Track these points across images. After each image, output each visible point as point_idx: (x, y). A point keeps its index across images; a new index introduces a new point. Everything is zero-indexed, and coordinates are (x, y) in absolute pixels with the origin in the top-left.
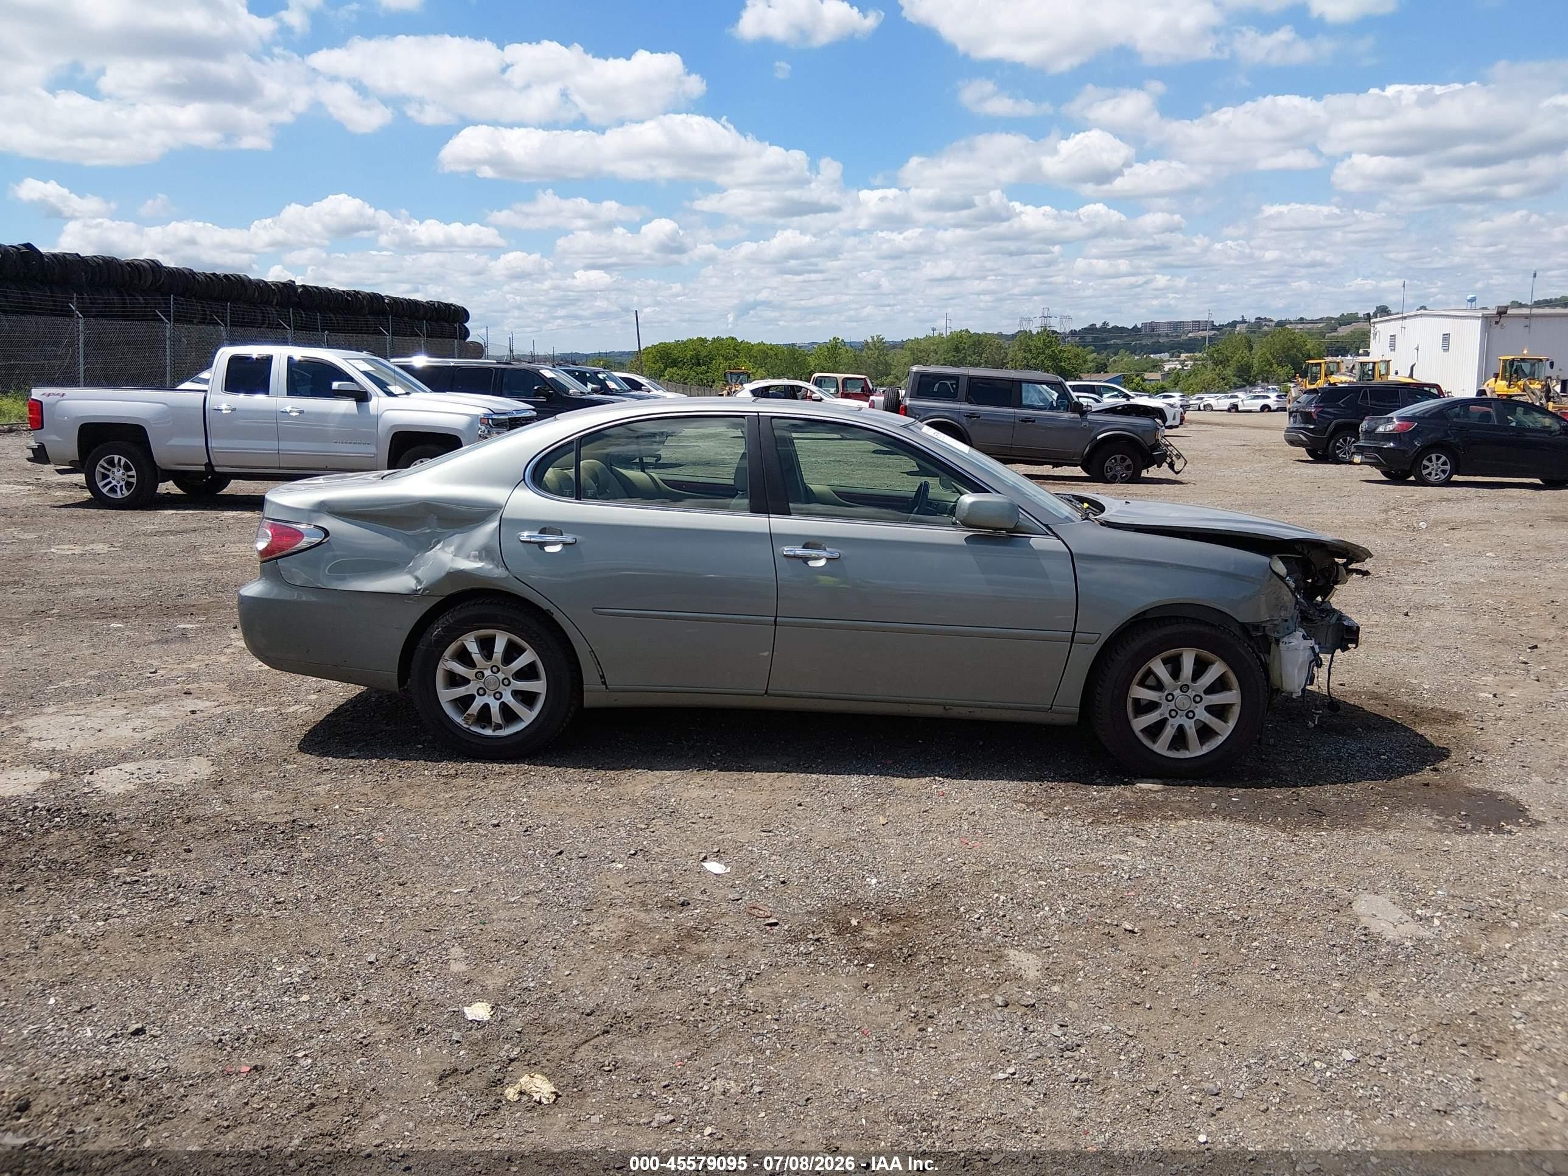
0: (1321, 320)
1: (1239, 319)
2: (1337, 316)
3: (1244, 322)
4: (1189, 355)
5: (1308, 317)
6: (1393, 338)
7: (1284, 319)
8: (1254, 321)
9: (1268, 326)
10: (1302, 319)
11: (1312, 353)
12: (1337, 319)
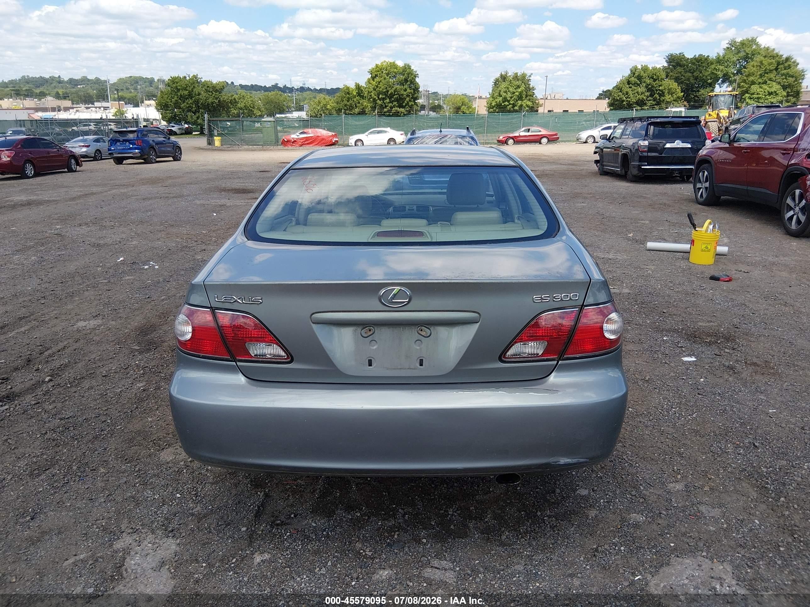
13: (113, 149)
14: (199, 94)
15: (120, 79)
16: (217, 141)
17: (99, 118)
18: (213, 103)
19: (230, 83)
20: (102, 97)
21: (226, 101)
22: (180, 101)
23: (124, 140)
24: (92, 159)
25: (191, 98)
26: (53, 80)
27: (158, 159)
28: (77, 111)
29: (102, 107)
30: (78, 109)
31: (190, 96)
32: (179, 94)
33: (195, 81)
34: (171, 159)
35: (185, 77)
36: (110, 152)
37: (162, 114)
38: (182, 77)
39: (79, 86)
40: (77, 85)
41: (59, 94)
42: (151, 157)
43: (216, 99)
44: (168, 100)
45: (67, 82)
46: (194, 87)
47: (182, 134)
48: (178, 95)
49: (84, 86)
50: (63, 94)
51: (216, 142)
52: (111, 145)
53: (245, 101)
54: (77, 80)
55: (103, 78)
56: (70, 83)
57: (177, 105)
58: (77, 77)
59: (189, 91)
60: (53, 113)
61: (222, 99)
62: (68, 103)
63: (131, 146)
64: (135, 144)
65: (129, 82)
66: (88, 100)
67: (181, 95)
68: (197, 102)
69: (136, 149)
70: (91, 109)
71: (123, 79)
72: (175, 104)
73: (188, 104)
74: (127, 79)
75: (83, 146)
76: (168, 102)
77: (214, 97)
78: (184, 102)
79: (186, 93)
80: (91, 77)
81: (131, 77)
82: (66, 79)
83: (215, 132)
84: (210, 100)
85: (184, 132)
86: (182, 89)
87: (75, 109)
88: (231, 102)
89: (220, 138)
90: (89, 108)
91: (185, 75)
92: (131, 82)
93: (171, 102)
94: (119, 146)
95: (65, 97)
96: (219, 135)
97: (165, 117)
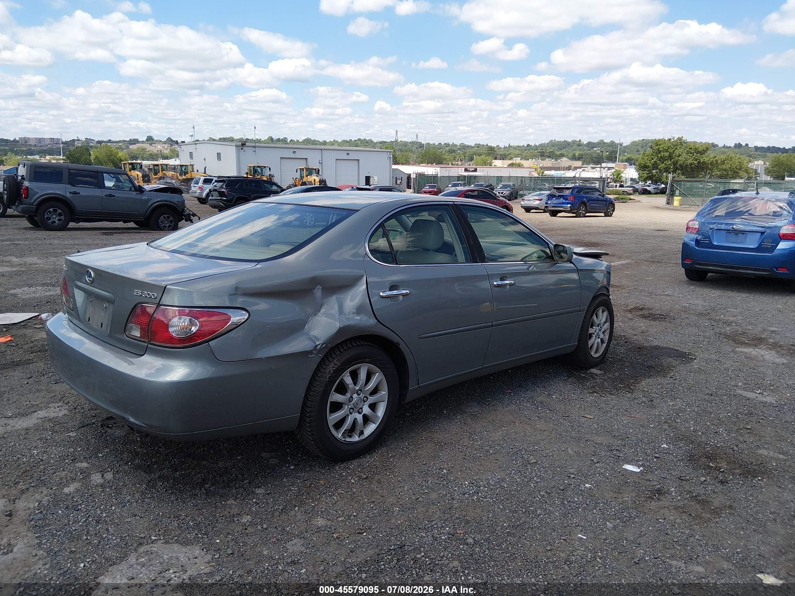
0: (120, 142)
1: (76, 139)
2: (128, 140)
3: (79, 140)
4: (52, 157)
5: (113, 139)
6: (191, 154)
7: (100, 140)
8: (84, 140)
9: (92, 143)
10: (110, 140)
11: (122, 158)
12: (128, 141)
13: (549, 202)
14: (679, 156)
15: (633, 142)
16: (677, 201)
17: (573, 176)
18: (692, 163)
19: (744, 145)
20: (612, 158)
21: (706, 162)
22: (659, 162)
23: (559, 196)
24: (542, 211)
25: (671, 160)
26: (574, 143)
27: (587, 214)
28: (583, 170)
29: (607, 167)
30: (585, 168)
31: (670, 157)
32: (660, 156)
33: (681, 142)
34: (603, 214)
35: (670, 140)
36: (547, 205)
37: (639, 174)
38: (666, 139)
39: (595, 149)
40: (593, 147)
41: (575, 156)
42: (580, 211)
43: (696, 160)
44: (648, 162)
45: (585, 145)
46: (676, 149)
47: (656, 193)
48: (658, 157)
49: (599, 148)
50: (579, 156)
51: (675, 201)
52: (548, 200)
53: (731, 163)
54: (594, 143)
55: (617, 142)
56: (588, 145)
57: (655, 166)
58: (595, 141)
59: (670, 152)
60: (563, 172)
61: (702, 161)
62: (579, 163)
63: (564, 201)
64: (568, 200)
65: (641, 145)
66: (597, 161)
67: (661, 157)
68: (675, 164)
69: (568, 203)
70: (596, 169)
71: (636, 142)
72: (653, 165)
73: (666, 165)
74: (640, 142)
75: (537, 199)
76: (647, 163)
77: (694, 158)
78: (663, 163)
79: (667, 154)
80: (607, 141)
81: (643, 140)
82: (585, 142)
83: (677, 192)
84: (689, 162)
85: (659, 191)
86: (663, 151)
87: (582, 169)
88: (711, 164)
89: (681, 198)
90: (595, 168)
91: (670, 137)
92: (643, 145)
93: (650, 163)
94: (555, 201)
95: (579, 158)
96: (680, 195)
97: (641, 177)
